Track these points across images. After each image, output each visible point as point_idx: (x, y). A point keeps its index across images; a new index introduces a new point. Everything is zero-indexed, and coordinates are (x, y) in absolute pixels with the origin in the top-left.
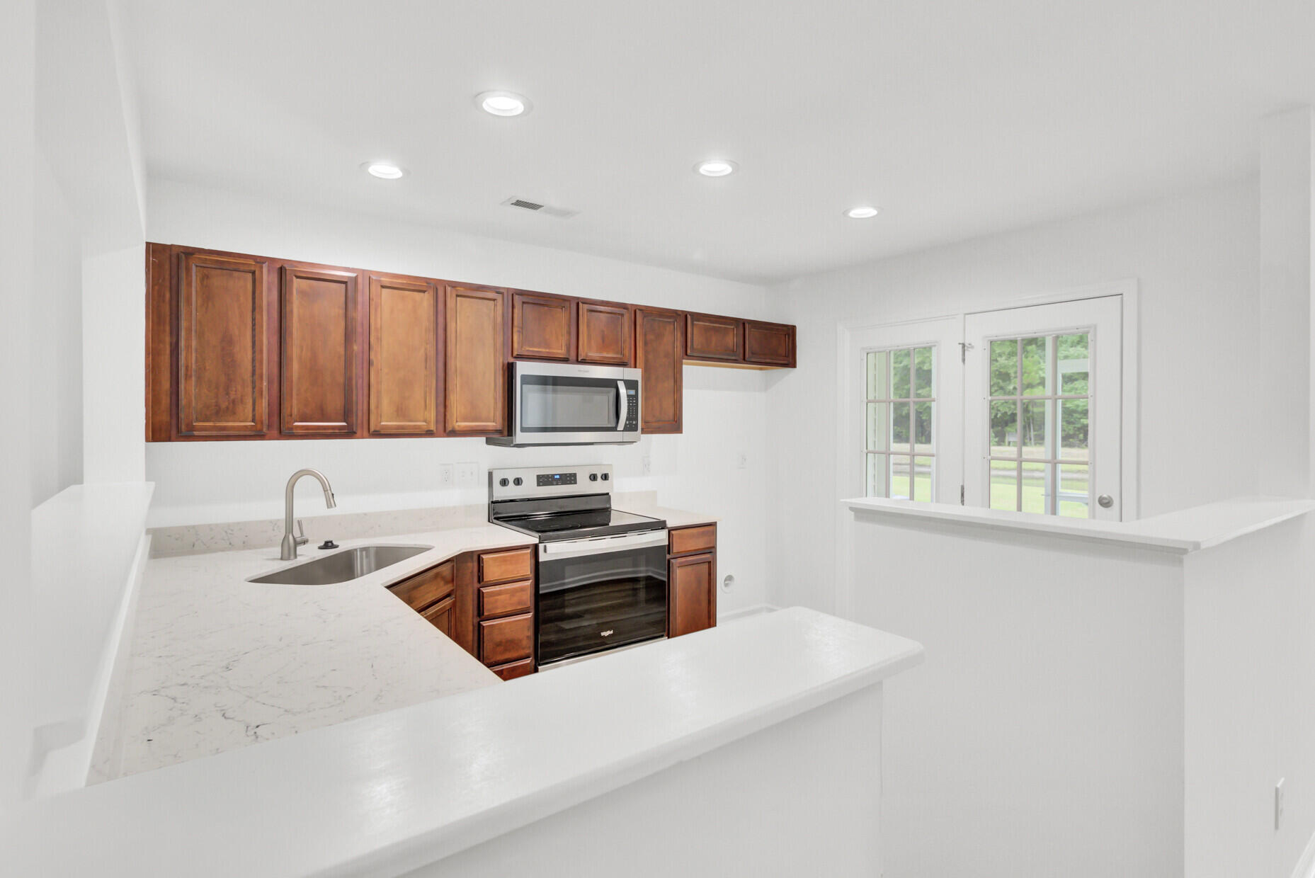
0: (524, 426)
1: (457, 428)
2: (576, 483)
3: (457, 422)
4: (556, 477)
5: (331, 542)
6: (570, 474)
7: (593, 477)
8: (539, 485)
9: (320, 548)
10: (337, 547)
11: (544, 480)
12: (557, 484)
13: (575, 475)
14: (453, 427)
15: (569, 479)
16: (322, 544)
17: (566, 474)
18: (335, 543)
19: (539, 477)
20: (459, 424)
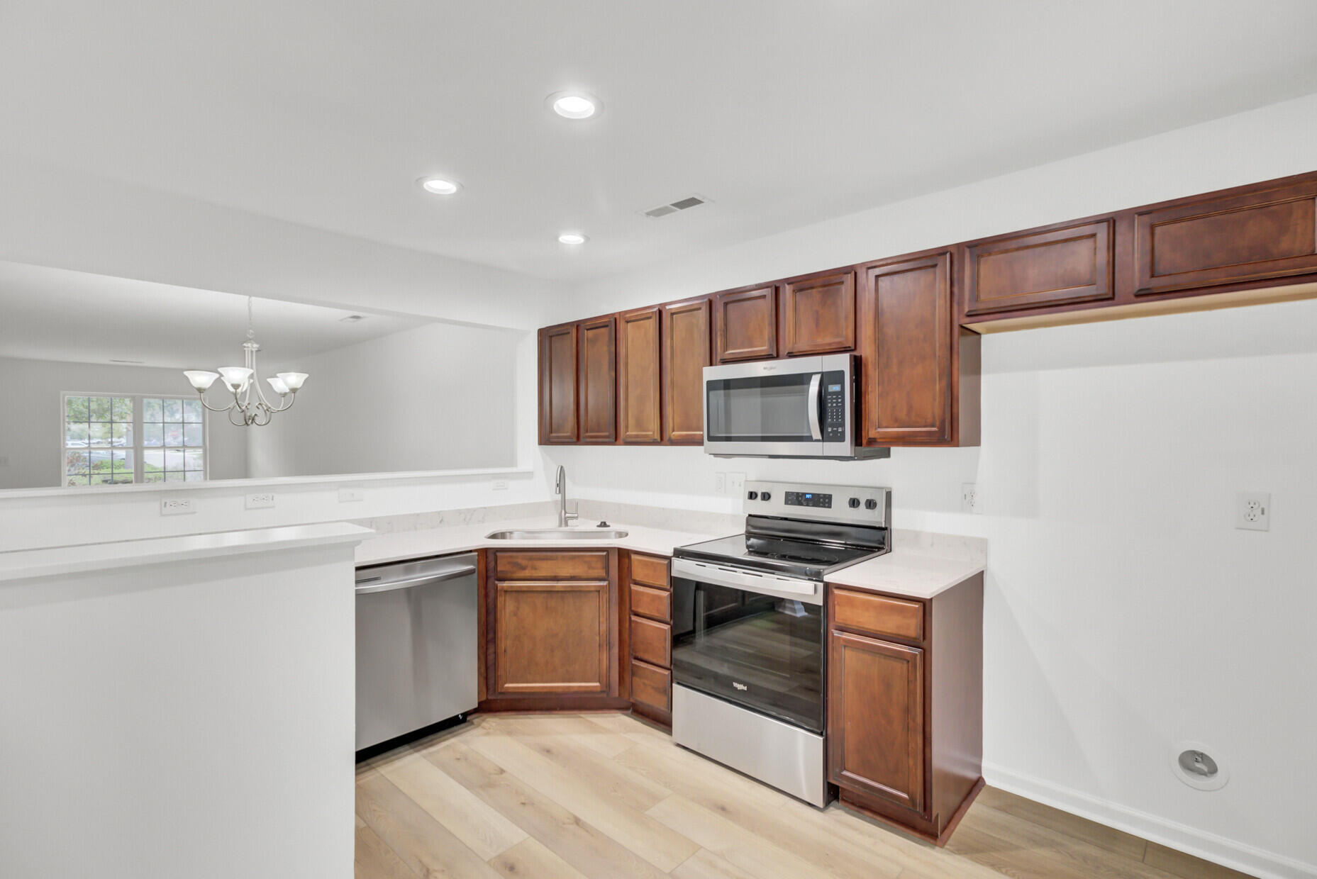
0: (712, 434)
1: (673, 438)
2: (830, 507)
3: (673, 431)
4: (808, 496)
5: (605, 523)
6: (825, 495)
7: (854, 503)
8: (786, 503)
9: (598, 526)
10: (609, 526)
11: (795, 498)
12: (807, 505)
13: (830, 497)
14: (670, 438)
15: (823, 500)
16: (599, 524)
17: (819, 495)
18: (608, 524)
19: (787, 494)
20: (676, 433)
